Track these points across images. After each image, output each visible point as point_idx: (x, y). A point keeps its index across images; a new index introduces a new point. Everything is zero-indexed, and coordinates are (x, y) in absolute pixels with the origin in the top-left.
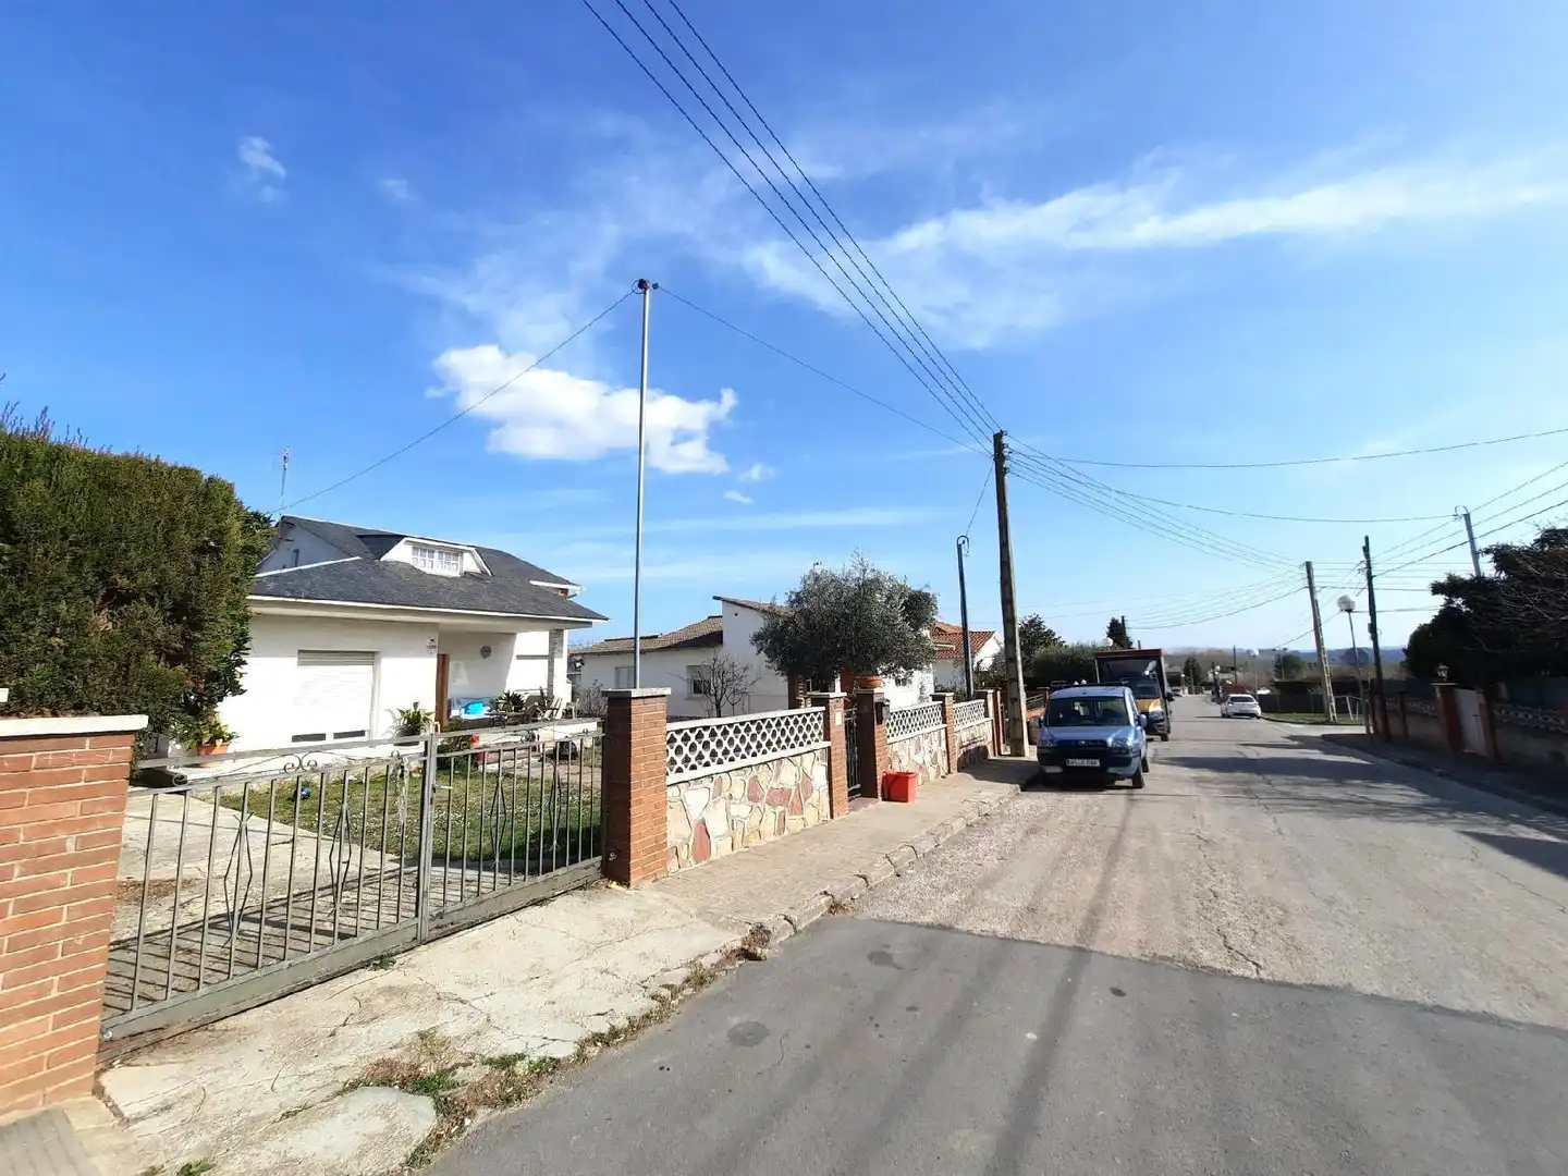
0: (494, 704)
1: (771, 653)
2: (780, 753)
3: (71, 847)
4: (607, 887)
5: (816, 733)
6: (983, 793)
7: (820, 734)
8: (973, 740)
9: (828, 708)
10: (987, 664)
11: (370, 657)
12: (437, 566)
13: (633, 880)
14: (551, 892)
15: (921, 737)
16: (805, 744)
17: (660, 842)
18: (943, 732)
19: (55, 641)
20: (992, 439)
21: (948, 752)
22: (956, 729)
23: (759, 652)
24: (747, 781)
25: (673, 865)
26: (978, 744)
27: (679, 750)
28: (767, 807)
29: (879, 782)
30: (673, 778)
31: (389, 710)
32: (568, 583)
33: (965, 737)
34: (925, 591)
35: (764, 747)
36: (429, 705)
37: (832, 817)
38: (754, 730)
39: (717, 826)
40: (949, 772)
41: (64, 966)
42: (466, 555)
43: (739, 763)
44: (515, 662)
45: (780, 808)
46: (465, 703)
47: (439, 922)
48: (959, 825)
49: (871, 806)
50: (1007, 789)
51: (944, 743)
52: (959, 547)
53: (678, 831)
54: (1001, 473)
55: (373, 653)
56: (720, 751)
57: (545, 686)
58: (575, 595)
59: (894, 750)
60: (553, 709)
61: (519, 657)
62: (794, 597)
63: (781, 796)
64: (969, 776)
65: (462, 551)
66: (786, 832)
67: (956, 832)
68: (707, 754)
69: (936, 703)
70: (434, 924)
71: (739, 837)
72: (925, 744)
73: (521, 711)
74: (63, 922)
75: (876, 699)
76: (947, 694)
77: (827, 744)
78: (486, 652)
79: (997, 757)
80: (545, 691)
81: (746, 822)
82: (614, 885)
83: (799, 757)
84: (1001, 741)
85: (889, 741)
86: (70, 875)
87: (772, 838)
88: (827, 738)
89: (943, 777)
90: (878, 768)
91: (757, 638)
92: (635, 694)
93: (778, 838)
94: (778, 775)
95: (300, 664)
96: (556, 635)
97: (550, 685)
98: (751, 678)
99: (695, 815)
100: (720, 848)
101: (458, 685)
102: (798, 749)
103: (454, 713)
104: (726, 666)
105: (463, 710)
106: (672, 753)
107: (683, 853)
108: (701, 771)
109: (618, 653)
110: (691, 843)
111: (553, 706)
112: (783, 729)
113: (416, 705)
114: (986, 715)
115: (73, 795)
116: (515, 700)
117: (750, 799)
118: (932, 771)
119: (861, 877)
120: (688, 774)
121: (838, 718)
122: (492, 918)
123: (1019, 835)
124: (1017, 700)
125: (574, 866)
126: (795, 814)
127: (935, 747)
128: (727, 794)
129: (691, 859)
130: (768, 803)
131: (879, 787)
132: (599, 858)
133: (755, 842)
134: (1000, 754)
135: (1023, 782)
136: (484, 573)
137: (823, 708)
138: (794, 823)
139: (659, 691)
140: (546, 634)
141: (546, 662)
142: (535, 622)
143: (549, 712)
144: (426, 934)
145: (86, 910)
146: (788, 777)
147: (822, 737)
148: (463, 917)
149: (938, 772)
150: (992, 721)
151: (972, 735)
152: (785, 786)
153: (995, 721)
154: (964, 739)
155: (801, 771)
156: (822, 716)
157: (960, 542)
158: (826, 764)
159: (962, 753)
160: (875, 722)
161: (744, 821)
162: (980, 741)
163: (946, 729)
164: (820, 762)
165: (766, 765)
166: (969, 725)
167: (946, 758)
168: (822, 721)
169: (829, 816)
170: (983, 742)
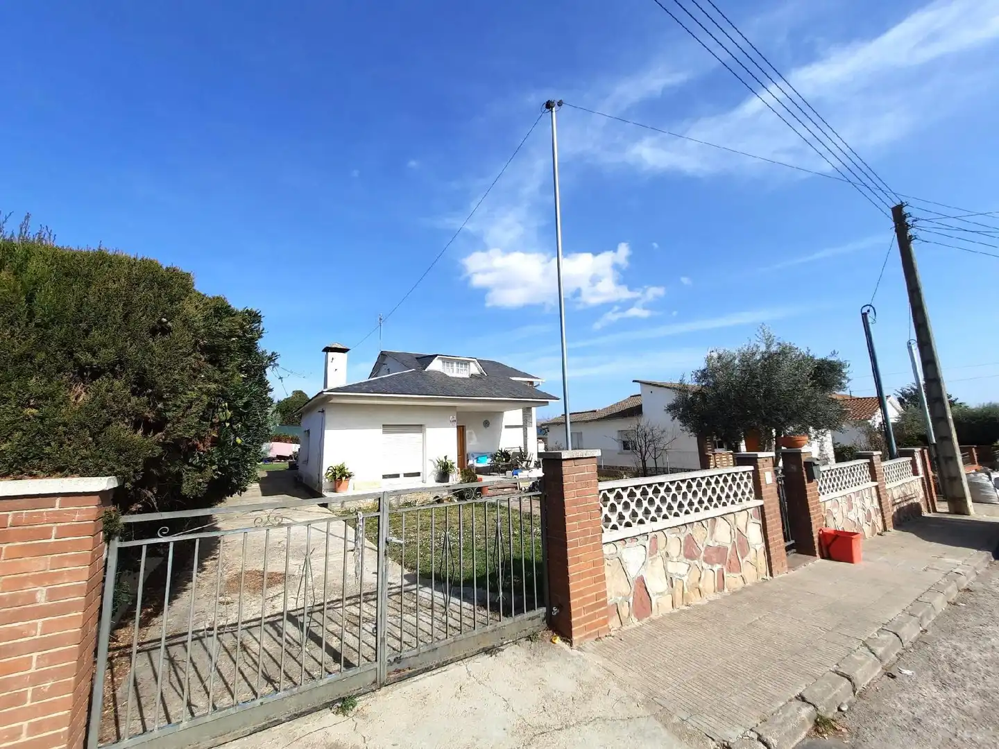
0: (494, 457)
1: (684, 418)
2: (713, 512)
3: (41, 598)
4: (551, 641)
5: (747, 491)
6: (946, 560)
7: (750, 492)
8: (905, 498)
9: (756, 467)
11: (419, 428)
12: (455, 372)
13: (575, 638)
14: (501, 641)
15: (853, 495)
16: (737, 502)
17: (600, 600)
18: (874, 490)
19: (28, 411)
20: (890, 213)
21: (882, 510)
22: (887, 487)
23: (673, 418)
24: (682, 539)
25: (614, 623)
26: (911, 501)
27: (613, 508)
28: (705, 565)
29: (816, 540)
30: (608, 535)
31: (431, 460)
32: (533, 377)
33: (896, 494)
34: (830, 359)
35: (696, 505)
36: (453, 458)
37: (771, 574)
38: (684, 489)
39: (656, 585)
40: (885, 529)
41: (33, 712)
42: (471, 364)
43: (673, 521)
44: (504, 431)
45: (718, 566)
46: (476, 456)
47: (396, 666)
48: (939, 602)
49: (810, 564)
50: (978, 557)
51: (876, 500)
52: (864, 316)
53: (617, 589)
54: (904, 243)
55: (421, 425)
56: (652, 509)
57: (522, 446)
58: (539, 385)
59: (827, 508)
60: (528, 461)
62: (699, 374)
63: (717, 555)
64: (914, 536)
65: (469, 362)
66: (726, 590)
68: (640, 512)
69: (863, 461)
70: (392, 668)
71: (679, 594)
72: (857, 502)
73: (508, 462)
74: (33, 670)
75: (804, 459)
76: (875, 453)
77: (760, 502)
78: (486, 424)
79: (931, 515)
80: (523, 449)
81: (685, 579)
82: (558, 640)
83: (732, 516)
84: (935, 498)
85: (820, 499)
86: (40, 625)
87: (712, 597)
88: (758, 497)
89: (881, 535)
90: (813, 526)
91: (671, 408)
92: (565, 455)
93: (718, 596)
94: (713, 533)
95: (384, 432)
96: (527, 412)
97: (525, 445)
98: (670, 438)
99: (633, 572)
100: (662, 604)
101: (472, 445)
102: (730, 508)
103: (471, 462)
104: (647, 430)
105: (475, 460)
106: (606, 511)
107: (625, 611)
108: (636, 529)
110: (631, 600)
111: (527, 458)
112: (714, 489)
113: (446, 457)
114: (915, 473)
115: (43, 551)
116: (505, 454)
117: (687, 556)
118: (868, 530)
119: (843, 675)
120: (623, 532)
121: (768, 477)
122: (446, 663)
124: (953, 458)
125: (519, 617)
126: (734, 572)
127: (868, 502)
128: (663, 552)
129: (633, 617)
130: (705, 560)
131: (816, 544)
132: (544, 610)
133: (696, 600)
134: (935, 511)
136: (483, 375)
137: (751, 468)
138: (733, 581)
139: (590, 453)
140: (520, 411)
141: (521, 430)
142: (514, 404)
143: (525, 463)
144: (384, 677)
145: (53, 659)
146: (723, 535)
147: (753, 495)
148: (418, 663)
149: (874, 531)
150: (922, 478)
151: (904, 493)
152: (721, 544)
153: (925, 479)
154: (896, 496)
155: (736, 530)
156: (751, 475)
157: (865, 310)
158: (760, 522)
159: (895, 510)
160: (806, 480)
161: (683, 578)
162: (913, 498)
163: (877, 487)
164: (754, 520)
165: (700, 524)
166: (900, 483)
167: (880, 515)
168: (751, 480)
169: (768, 574)
170: (915, 499)
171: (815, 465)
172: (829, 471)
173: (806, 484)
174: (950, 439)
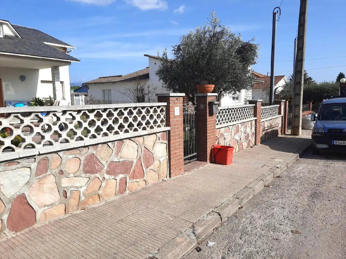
2: (122, 136)
5: (158, 121)
6: (276, 160)
7: (161, 121)
8: (271, 127)
9: (169, 103)
10: (280, 89)
15: (240, 125)
16: (148, 129)
18: (254, 122)
21: (256, 133)
22: (262, 121)
24: (83, 159)
26: (274, 129)
28: (107, 176)
29: (209, 152)
32: (66, 44)
33: (266, 125)
34: (251, 42)
37: (170, 177)
39: (44, 198)
40: (255, 144)
42: (5, 27)
43: (74, 144)
45: (121, 176)
46: (13, 103)
48: (259, 187)
49: (201, 168)
50: (292, 157)
51: (253, 128)
52: (274, 14)
58: (71, 51)
59: (221, 132)
61: (42, 82)
63: (122, 168)
64: (268, 147)
65: (3, 24)
66: (127, 192)
67: (257, 192)
69: (251, 105)
72: (242, 128)
75: (209, 100)
76: (259, 101)
77: (168, 128)
78: (23, 78)
79: (283, 136)
81: (82, 190)
83: (141, 138)
84: (286, 127)
85: (217, 127)
87: (113, 198)
88: (168, 125)
89: (251, 147)
90: (208, 144)
93: (118, 197)
94: (119, 151)
101: (9, 94)
108: (17, 153)
109: (103, 83)
110: (4, 217)
114: (280, 113)
117: (86, 172)
118: (245, 144)
121: (177, 111)
123: (305, 199)
124: (298, 106)
126: (136, 178)
127: (248, 130)
128: (56, 170)
129: (6, 231)
130: (108, 173)
131: (208, 155)
133: (94, 204)
134: (285, 134)
135: (301, 152)
136: (17, 36)
137: (165, 104)
138: (136, 184)
140: (50, 69)
141: (52, 84)
142: (45, 62)
146: (130, 152)
147: (163, 123)
149: (249, 144)
150: (282, 116)
151: (271, 124)
152: (126, 159)
153: (283, 117)
154: (266, 126)
155: (143, 148)
156: (164, 109)
157: (275, 11)
158: (167, 142)
159: (264, 133)
160: (208, 114)
161: (80, 189)
162: (275, 127)
163: (256, 120)
164: (161, 140)
165: (106, 145)
166: (270, 118)
167: (254, 136)
168: (164, 113)
169: (168, 176)
170: (276, 128)
171: (214, 104)
172: (227, 109)
173: (208, 117)
174: (300, 95)
